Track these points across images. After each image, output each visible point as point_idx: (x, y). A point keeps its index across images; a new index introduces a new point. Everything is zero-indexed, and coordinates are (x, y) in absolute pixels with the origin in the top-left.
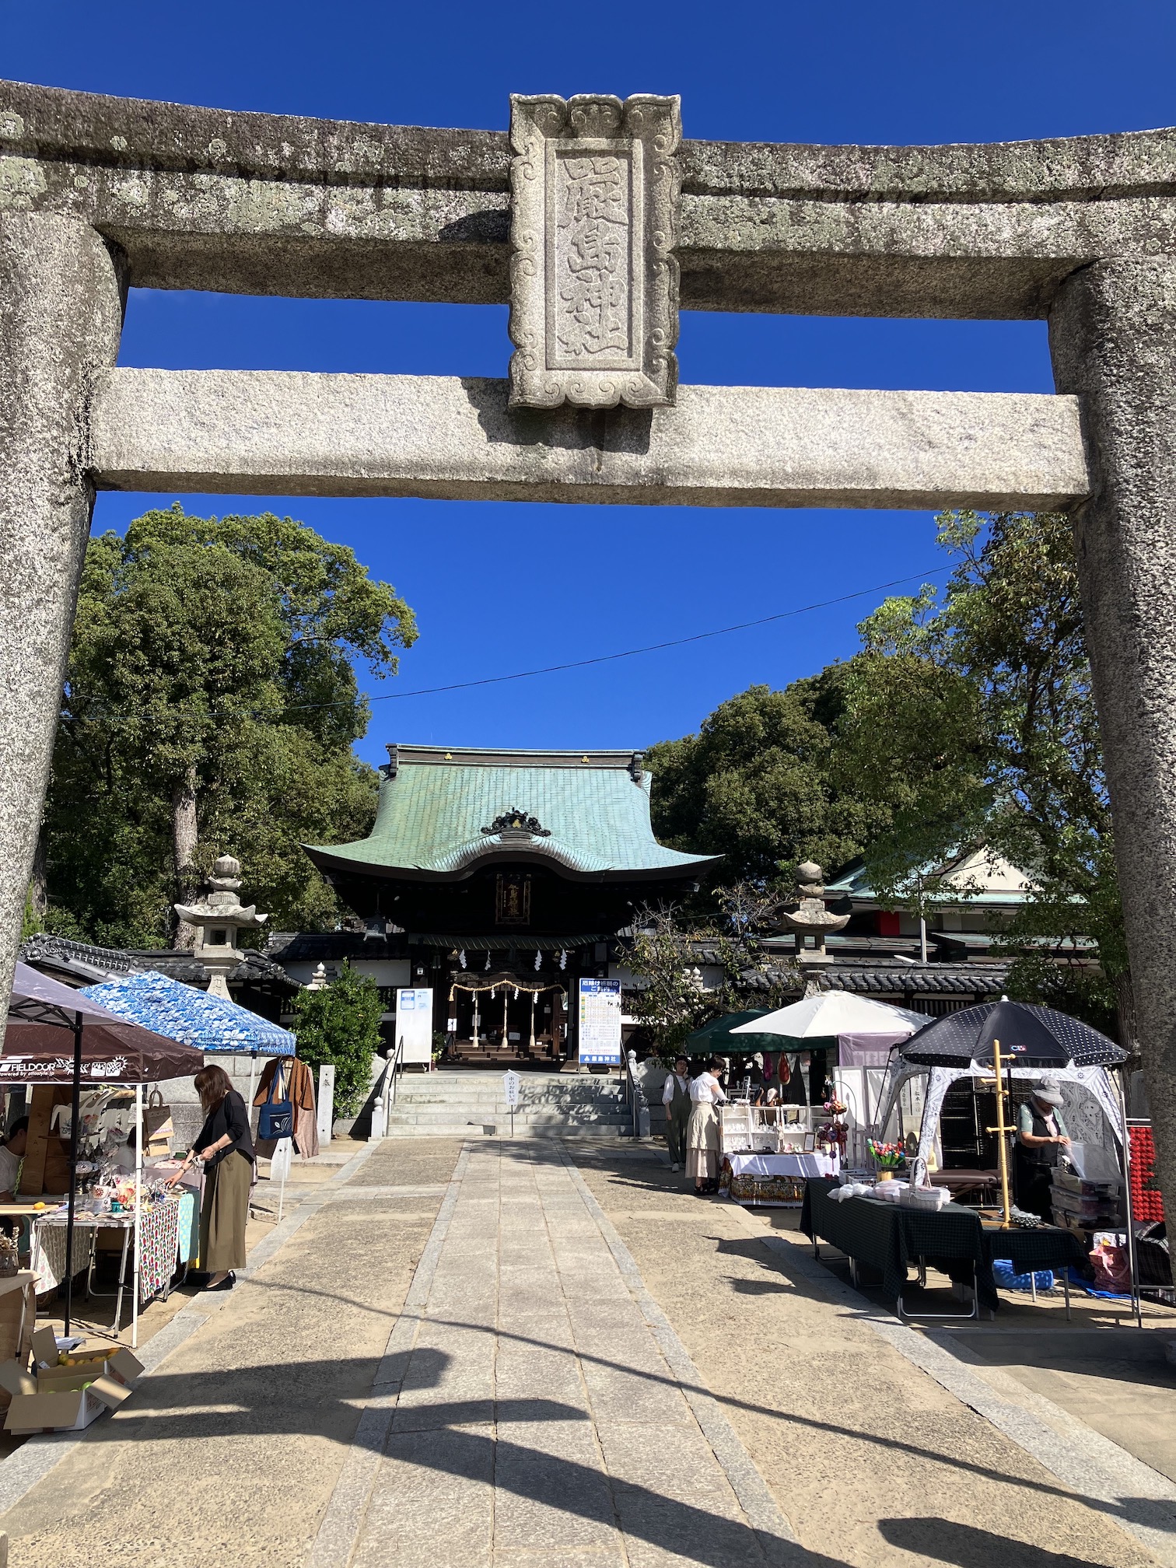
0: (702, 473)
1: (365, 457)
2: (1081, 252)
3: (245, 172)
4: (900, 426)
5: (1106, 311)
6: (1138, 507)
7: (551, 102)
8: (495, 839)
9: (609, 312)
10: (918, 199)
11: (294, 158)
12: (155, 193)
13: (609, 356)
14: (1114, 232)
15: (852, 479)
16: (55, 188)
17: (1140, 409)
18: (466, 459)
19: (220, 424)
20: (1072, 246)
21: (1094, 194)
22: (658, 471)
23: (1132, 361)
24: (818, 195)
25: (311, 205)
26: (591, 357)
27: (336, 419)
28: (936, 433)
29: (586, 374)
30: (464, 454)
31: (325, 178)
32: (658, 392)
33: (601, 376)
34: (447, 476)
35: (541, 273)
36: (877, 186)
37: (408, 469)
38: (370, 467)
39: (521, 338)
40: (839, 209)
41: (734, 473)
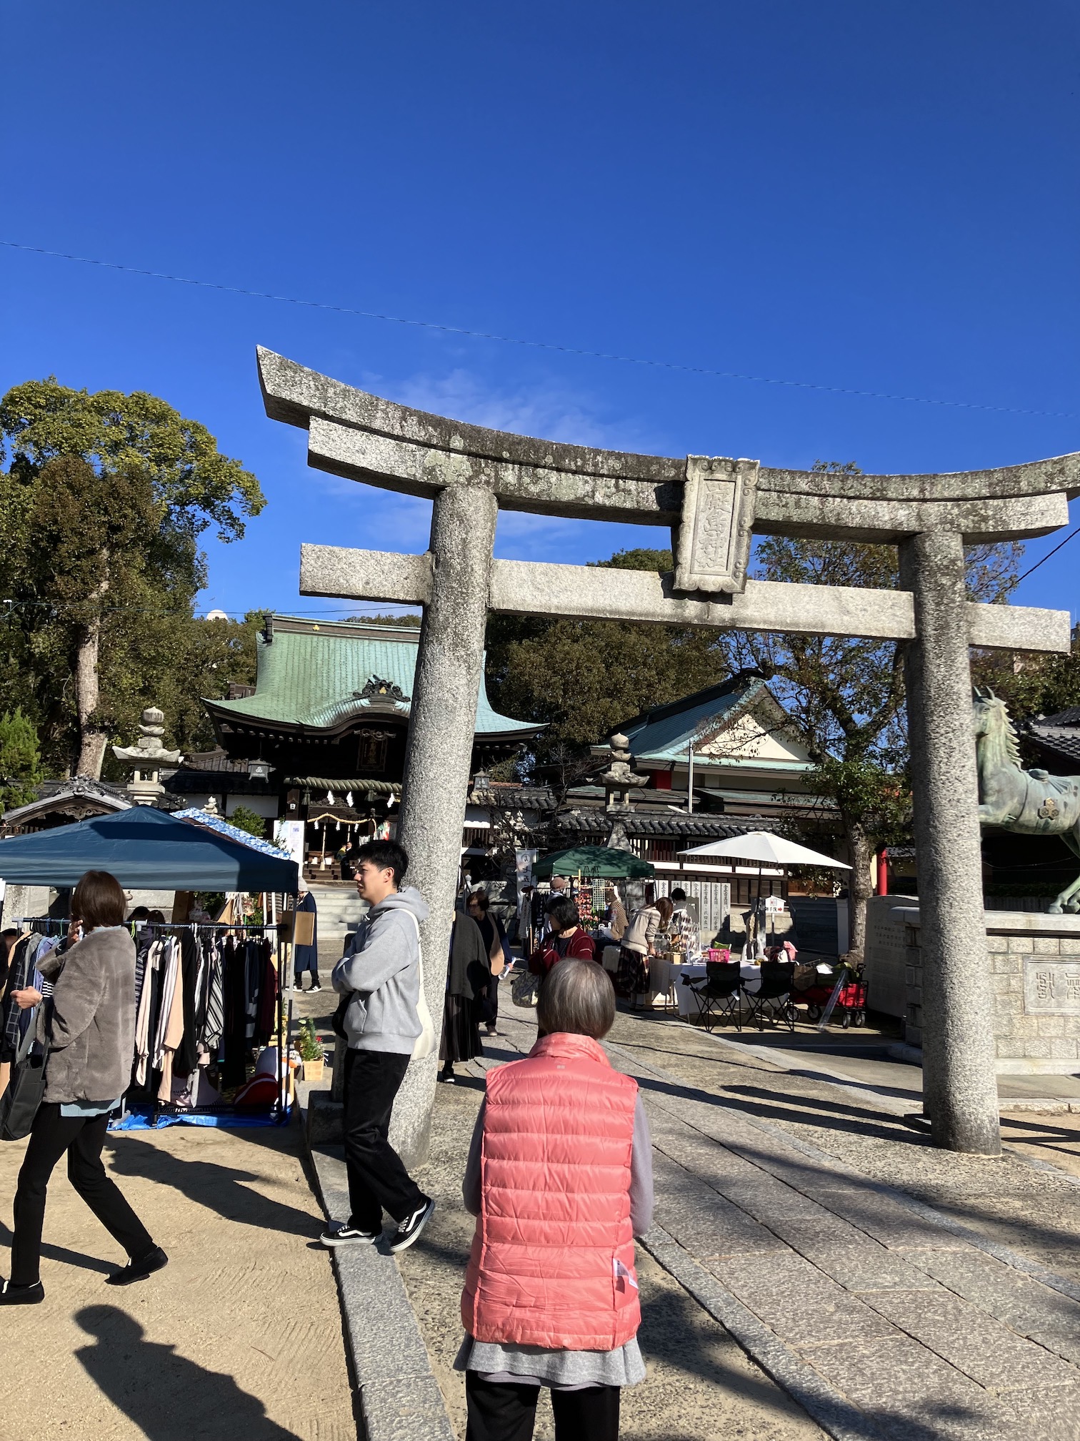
0: (752, 621)
1: (608, 608)
2: (917, 529)
3: (559, 470)
4: (836, 604)
5: (927, 557)
6: (934, 648)
7: (705, 459)
8: (365, 702)
9: (719, 550)
10: (849, 498)
11: (583, 466)
12: (520, 478)
13: (717, 569)
14: (933, 520)
15: (814, 627)
16: (477, 473)
17: (938, 604)
18: (652, 611)
19: (546, 589)
20: (913, 525)
21: (925, 500)
22: (733, 619)
23: (936, 582)
24: (808, 494)
25: (588, 488)
26: (709, 569)
27: (595, 589)
28: (851, 607)
29: (707, 577)
30: (651, 608)
31: (595, 475)
32: (738, 588)
33: (713, 577)
34: (643, 618)
35: (692, 531)
36: (833, 493)
37: (627, 615)
38: (611, 612)
39: (681, 560)
40: (815, 501)
41: (765, 622)
